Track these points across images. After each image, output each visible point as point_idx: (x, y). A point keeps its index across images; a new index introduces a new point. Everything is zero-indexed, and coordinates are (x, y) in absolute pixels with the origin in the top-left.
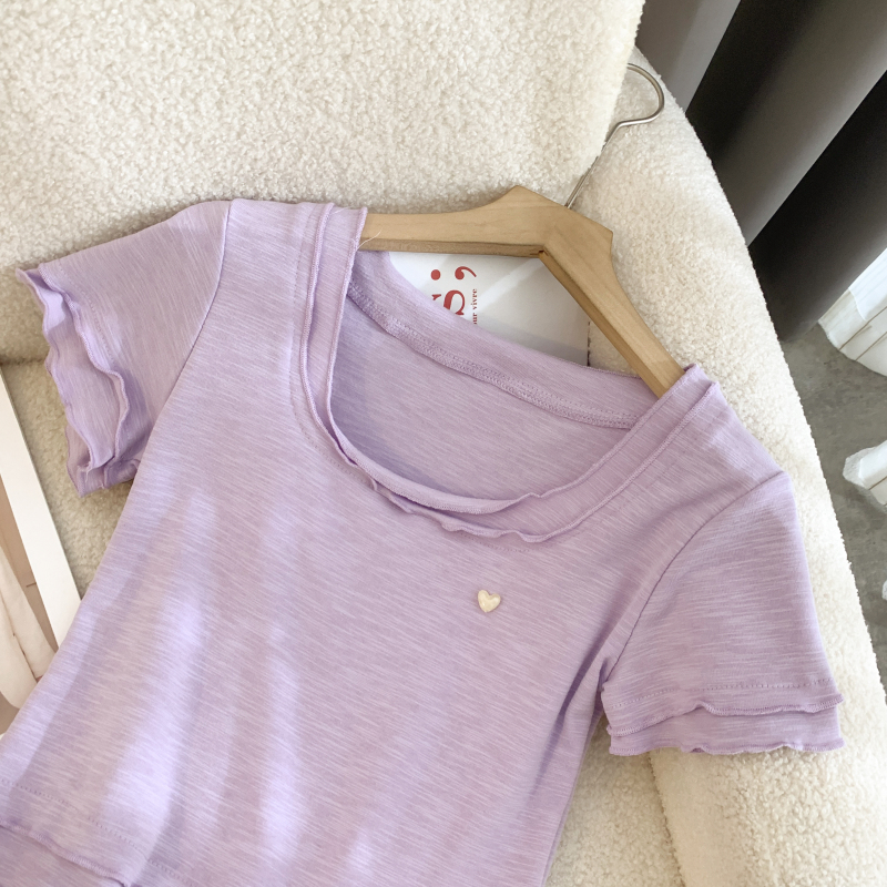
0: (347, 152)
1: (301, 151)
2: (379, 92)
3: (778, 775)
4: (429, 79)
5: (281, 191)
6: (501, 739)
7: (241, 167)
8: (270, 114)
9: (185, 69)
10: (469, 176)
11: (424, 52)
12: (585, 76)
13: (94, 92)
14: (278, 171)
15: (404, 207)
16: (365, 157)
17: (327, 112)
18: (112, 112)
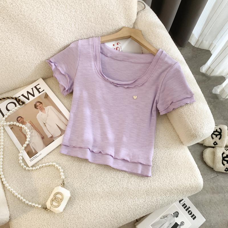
0: (95, 28)
1: (88, 29)
2: (99, 17)
3: (186, 109)
4: (106, 13)
5: (86, 37)
6: (143, 118)
7: (79, 34)
8: (83, 24)
9: (69, 21)
10: (115, 27)
11: (105, 9)
12: (131, 6)
13: (56, 28)
14: (85, 34)
15: (106, 35)
16: (98, 28)
17: (91, 22)
18: (59, 30)
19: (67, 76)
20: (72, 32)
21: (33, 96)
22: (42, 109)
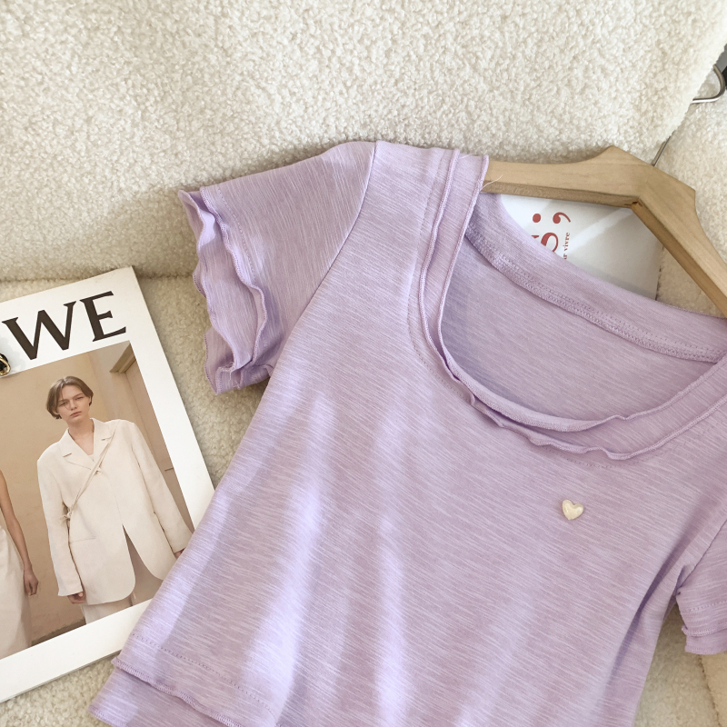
0: (481, 104)
1: (443, 101)
2: (523, 52)
4: (567, 43)
5: (415, 137)
6: (585, 634)
7: (390, 112)
8: (428, 65)
9: (369, 18)
11: (569, 19)
12: (695, 51)
13: (288, 33)
14: (420, 118)
16: (495, 111)
17: (475, 68)
18: (298, 53)
19: (260, 300)
20: (360, 86)
21: (64, 342)
22: (81, 428)
